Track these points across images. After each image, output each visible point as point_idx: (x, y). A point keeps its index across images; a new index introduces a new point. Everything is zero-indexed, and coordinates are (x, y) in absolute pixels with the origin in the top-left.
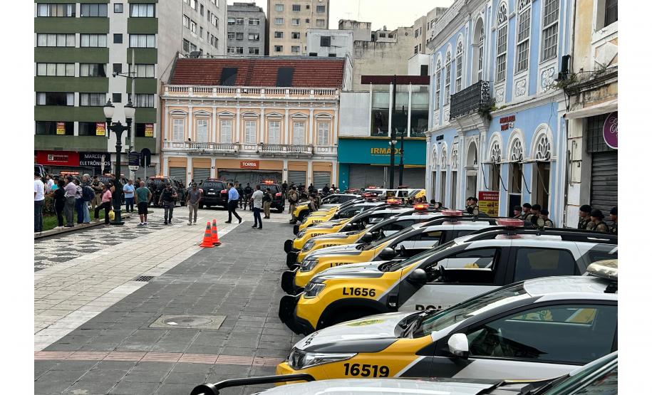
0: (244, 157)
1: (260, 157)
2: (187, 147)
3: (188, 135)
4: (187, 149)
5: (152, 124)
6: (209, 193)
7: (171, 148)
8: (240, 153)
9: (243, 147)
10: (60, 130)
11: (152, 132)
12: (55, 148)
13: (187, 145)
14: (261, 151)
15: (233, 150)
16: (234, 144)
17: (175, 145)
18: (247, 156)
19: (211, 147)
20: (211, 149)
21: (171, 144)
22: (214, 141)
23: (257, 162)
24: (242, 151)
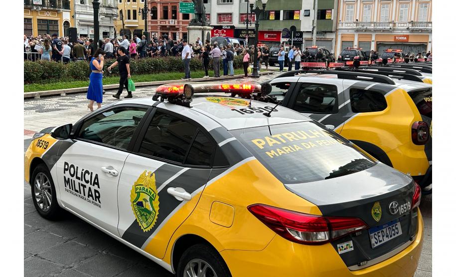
0: (396, 33)
1: (410, 32)
2: (354, 26)
3: (356, 17)
4: (354, 27)
5: (331, 10)
6: (346, 59)
7: (344, 27)
8: (394, 30)
9: (397, 24)
10: (272, 17)
11: (331, 15)
12: (269, 29)
13: (355, 25)
14: (410, 28)
15: (389, 28)
16: (390, 23)
17: (346, 25)
18: (400, 31)
19: (373, 25)
20: (372, 27)
21: (344, 24)
22: (375, 21)
23: (407, 36)
24: (396, 28)
